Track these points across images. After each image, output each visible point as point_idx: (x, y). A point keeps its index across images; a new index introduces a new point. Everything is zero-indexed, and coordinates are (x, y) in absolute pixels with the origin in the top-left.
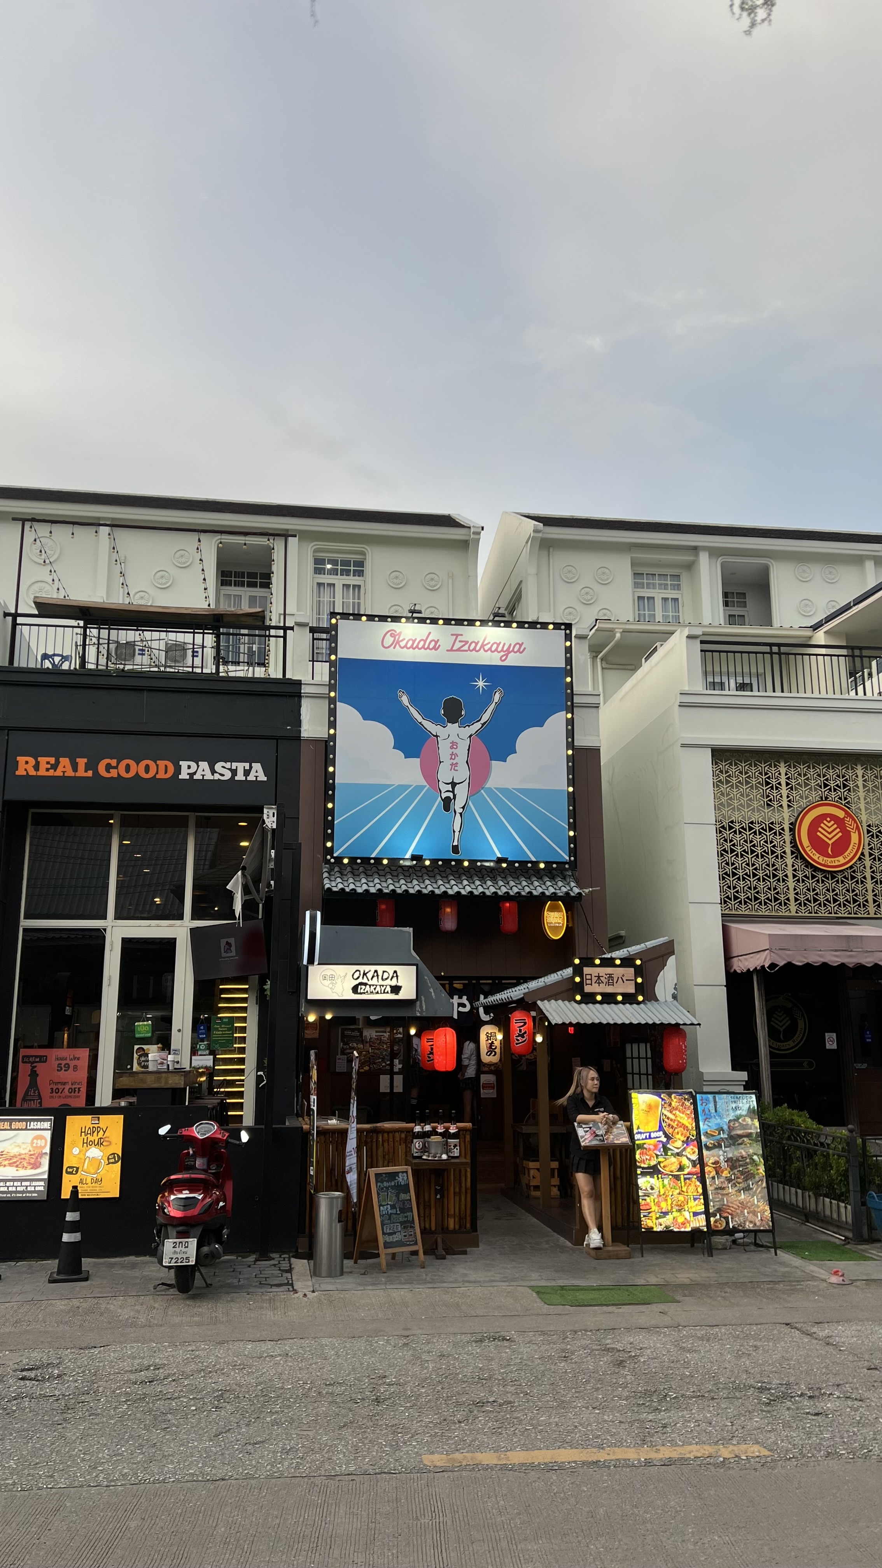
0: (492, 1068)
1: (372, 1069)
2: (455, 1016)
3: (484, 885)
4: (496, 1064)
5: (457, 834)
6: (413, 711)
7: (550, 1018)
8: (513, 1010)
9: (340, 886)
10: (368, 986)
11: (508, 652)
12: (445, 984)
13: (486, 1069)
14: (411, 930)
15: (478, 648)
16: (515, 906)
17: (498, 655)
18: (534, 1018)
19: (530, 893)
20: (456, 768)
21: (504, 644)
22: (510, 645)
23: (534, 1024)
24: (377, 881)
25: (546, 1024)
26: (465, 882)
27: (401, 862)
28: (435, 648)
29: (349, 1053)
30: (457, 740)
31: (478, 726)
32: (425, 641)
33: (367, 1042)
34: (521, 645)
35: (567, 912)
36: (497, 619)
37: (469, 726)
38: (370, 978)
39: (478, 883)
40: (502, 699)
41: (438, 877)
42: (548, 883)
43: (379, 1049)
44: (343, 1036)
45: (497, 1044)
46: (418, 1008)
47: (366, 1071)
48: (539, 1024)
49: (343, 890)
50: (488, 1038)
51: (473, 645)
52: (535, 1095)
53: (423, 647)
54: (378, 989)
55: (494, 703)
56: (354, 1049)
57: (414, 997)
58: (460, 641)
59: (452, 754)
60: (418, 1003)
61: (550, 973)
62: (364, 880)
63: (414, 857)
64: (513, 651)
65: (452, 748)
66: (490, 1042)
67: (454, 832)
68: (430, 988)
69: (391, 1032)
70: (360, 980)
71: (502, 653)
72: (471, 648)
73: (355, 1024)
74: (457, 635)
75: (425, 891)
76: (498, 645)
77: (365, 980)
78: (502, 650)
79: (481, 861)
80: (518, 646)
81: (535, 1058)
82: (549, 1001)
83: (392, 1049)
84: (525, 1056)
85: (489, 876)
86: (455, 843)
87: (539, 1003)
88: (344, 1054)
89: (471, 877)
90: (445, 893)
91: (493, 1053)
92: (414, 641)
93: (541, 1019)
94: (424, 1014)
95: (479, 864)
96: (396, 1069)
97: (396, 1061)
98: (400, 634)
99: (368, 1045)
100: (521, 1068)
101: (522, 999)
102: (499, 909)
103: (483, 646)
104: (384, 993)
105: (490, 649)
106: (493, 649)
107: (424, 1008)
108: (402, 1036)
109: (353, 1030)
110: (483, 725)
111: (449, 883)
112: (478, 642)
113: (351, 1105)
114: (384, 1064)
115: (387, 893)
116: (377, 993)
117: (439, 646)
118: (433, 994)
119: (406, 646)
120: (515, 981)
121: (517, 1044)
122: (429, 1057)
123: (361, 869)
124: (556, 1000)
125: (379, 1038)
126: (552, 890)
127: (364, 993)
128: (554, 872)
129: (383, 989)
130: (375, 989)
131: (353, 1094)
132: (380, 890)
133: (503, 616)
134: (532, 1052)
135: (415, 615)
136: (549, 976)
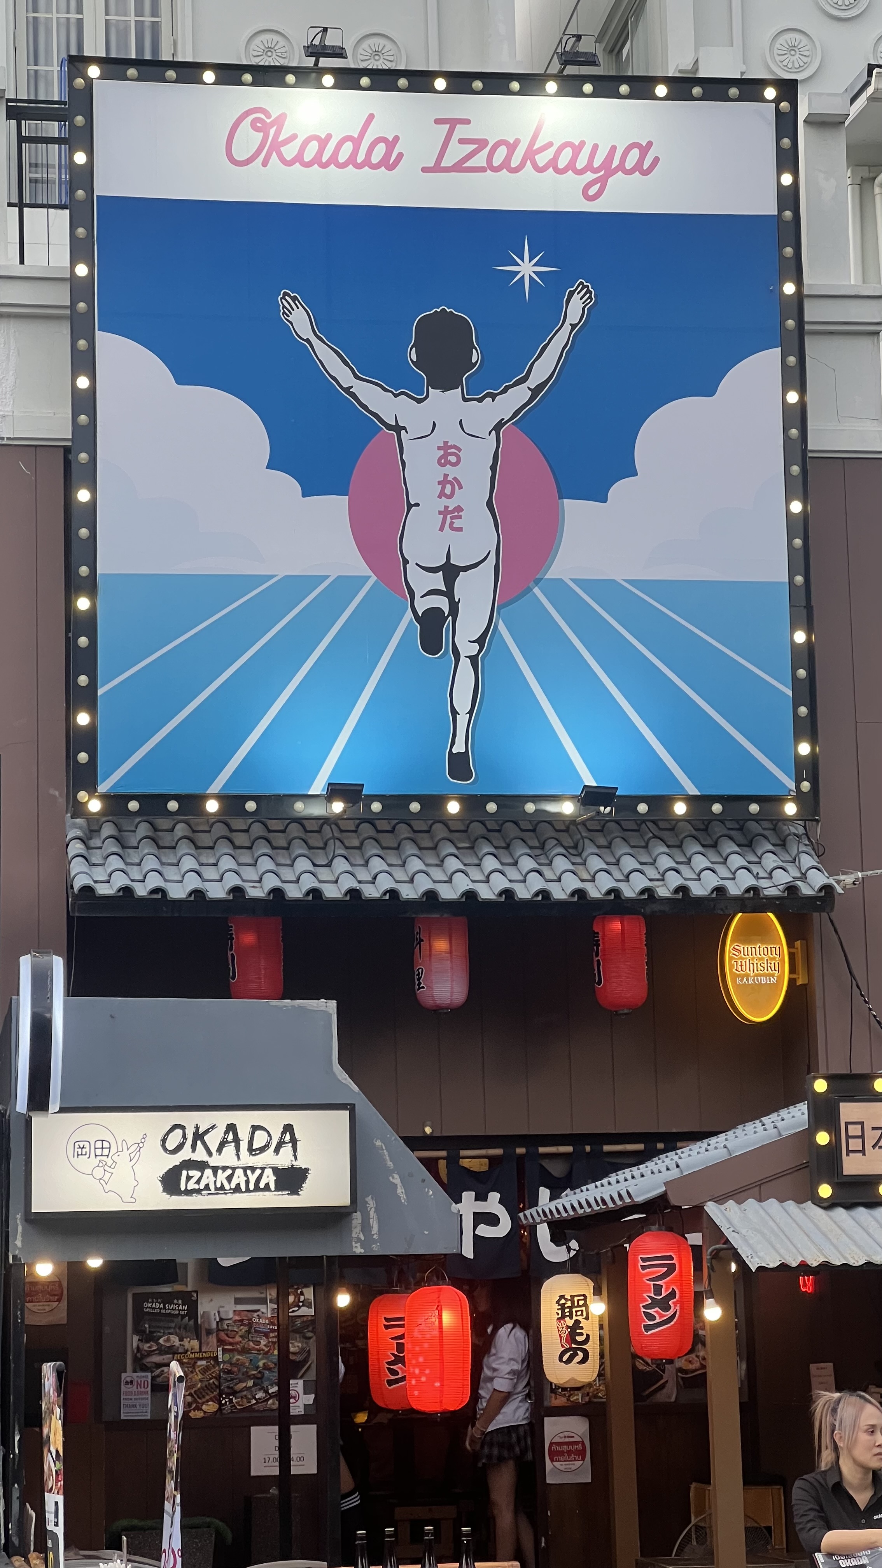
0: (578, 1397)
1: (227, 1408)
2: (468, 1252)
3: (546, 870)
4: (590, 1385)
5: (462, 720)
6: (324, 353)
7: (744, 1252)
8: (635, 1231)
9: (120, 881)
10: (208, 1172)
11: (608, 170)
12: (436, 1160)
13: (559, 1401)
14: (331, 1006)
15: (515, 162)
16: (637, 929)
17: (574, 183)
18: (697, 1250)
19: (683, 889)
20: (457, 523)
21: (595, 147)
22: (613, 149)
23: (698, 1267)
24: (227, 863)
25: (733, 1267)
26: (490, 863)
27: (299, 806)
28: (389, 163)
29: (159, 1365)
30: (456, 438)
31: (519, 396)
32: (357, 142)
33: (209, 1332)
34: (644, 150)
35: (790, 945)
36: (571, 70)
37: (493, 397)
38: (214, 1148)
39: (527, 863)
40: (589, 313)
41: (410, 849)
42: (736, 861)
43: (245, 1351)
44: (139, 1315)
45: (590, 1328)
46: (357, 1232)
47: (208, 1418)
48: (711, 1268)
49: (127, 891)
50: (565, 1311)
51: (502, 152)
52: (705, 1478)
53: (352, 160)
54: (239, 1178)
55: (567, 328)
56: (172, 1352)
57: (344, 1200)
58: (462, 141)
59: (443, 483)
60: (357, 1218)
61: (744, 1121)
62: (189, 863)
63: (335, 791)
64: (621, 167)
65: (443, 461)
66: (570, 1322)
67: (454, 713)
68: (391, 1172)
69: (281, 1299)
70: (185, 1154)
71: (590, 176)
72: (497, 161)
73: (174, 1280)
74: (453, 123)
75: (371, 892)
76: (577, 149)
77: (200, 1155)
78: (589, 167)
79: (535, 798)
80: (635, 154)
81: (703, 1367)
82: (739, 1202)
83: (284, 1352)
84: (671, 1362)
85: (560, 843)
86: (459, 747)
87: (711, 1208)
88: (144, 1368)
89: (507, 847)
90: (431, 895)
91: (581, 1355)
92: (323, 142)
93: (716, 1255)
94: (376, 1249)
95: (530, 807)
96: (297, 1408)
97: (297, 1386)
98: (280, 121)
99: (213, 1339)
100: (660, 1397)
101: (663, 1198)
102: (593, 942)
103: (530, 155)
104: (257, 1188)
105: (553, 163)
106: (562, 163)
107: (375, 1230)
108: (311, 1312)
109: (168, 1298)
110: (535, 391)
111: (441, 864)
112: (517, 142)
113: (167, 1519)
114: (260, 1395)
115: (256, 901)
116: (237, 1189)
117: (400, 156)
118: (400, 1190)
119: (298, 159)
120: (640, 1147)
121: (648, 1328)
122: (394, 1372)
123: (181, 829)
124: (760, 1200)
125: (246, 1322)
126: (745, 880)
127: (198, 1191)
128: (753, 826)
129: (253, 1178)
130: (229, 1179)
131: (170, 1485)
132: (237, 891)
133: (591, 60)
134: (691, 1351)
135: (324, 62)
136: (739, 1130)
